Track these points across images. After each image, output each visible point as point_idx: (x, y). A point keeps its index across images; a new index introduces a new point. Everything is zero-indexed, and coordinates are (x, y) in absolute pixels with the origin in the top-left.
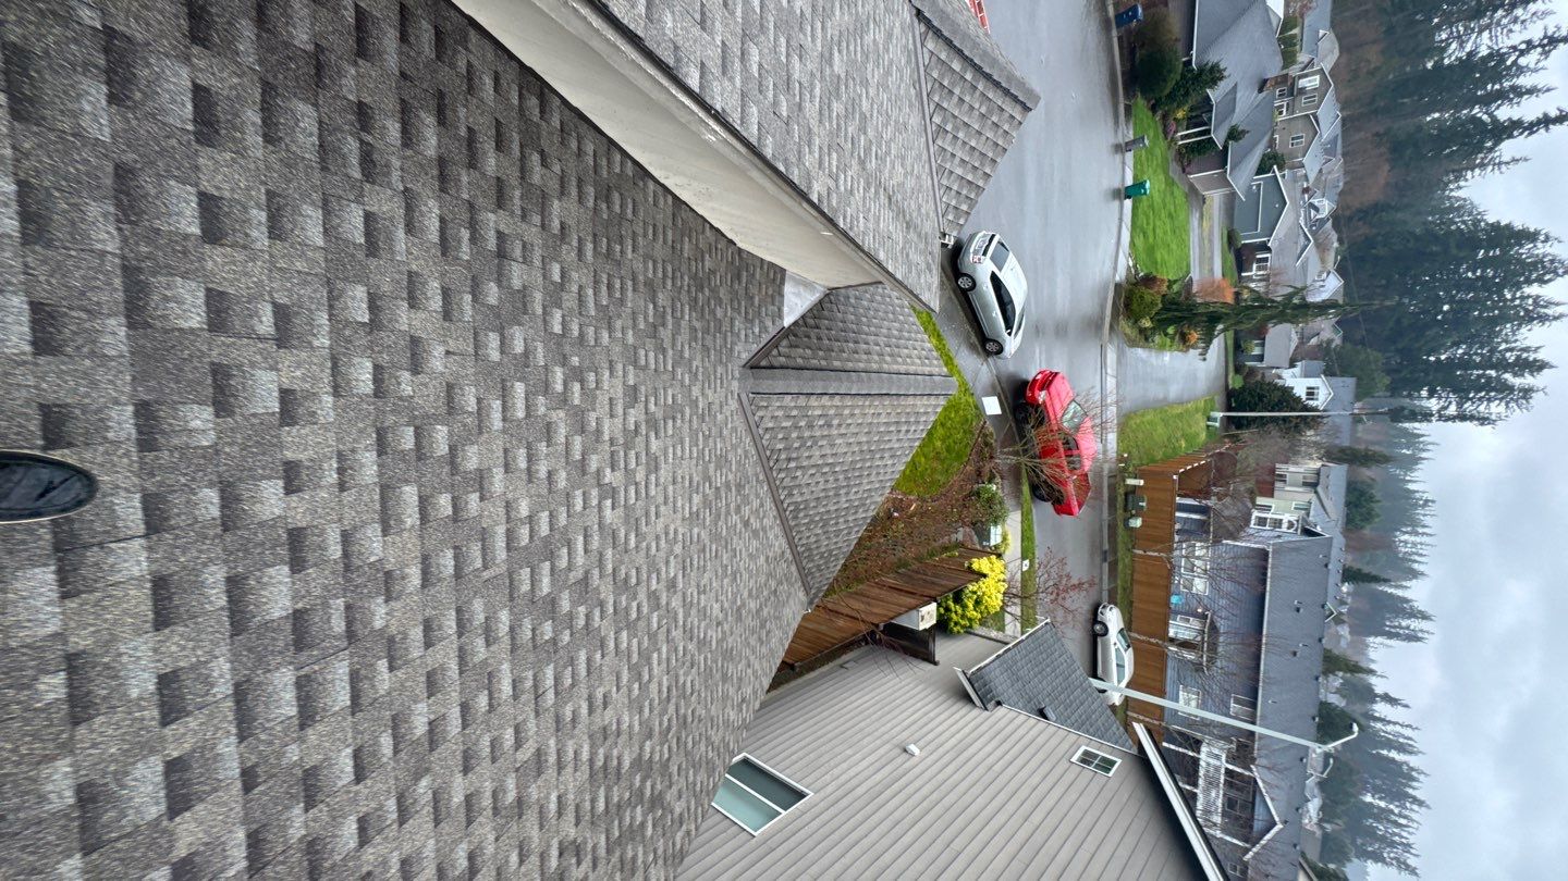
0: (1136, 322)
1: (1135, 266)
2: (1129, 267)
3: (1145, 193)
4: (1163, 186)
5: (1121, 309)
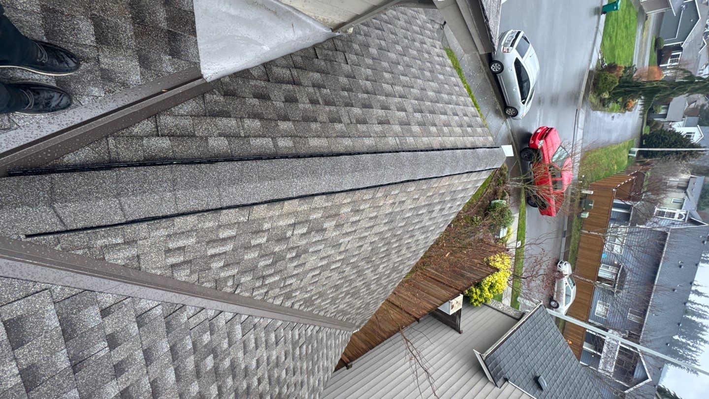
0: (599, 95)
1: (602, 59)
2: (599, 60)
3: (617, 9)
4: (625, 7)
5: (591, 87)
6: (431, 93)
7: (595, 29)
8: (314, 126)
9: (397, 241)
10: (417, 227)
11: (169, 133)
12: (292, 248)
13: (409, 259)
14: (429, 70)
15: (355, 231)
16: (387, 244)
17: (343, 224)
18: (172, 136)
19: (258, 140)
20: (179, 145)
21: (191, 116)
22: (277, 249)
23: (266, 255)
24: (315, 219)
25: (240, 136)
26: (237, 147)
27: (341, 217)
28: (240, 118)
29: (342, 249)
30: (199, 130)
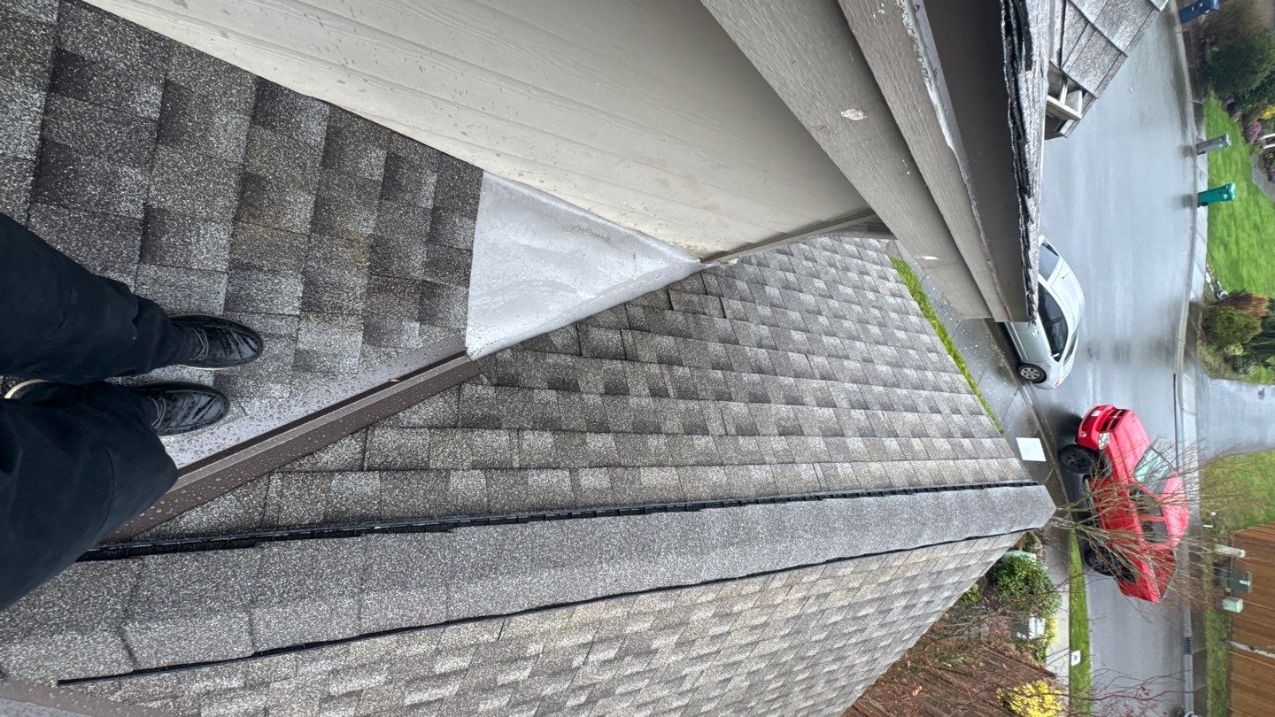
0: (1220, 348)
1: (1214, 283)
2: (1206, 285)
3: (1230, 198)
4: (1245, 194)
5: (1199, 332)
6: (883, 369)
7: (1189, 232)
8: (654, 442)
9: (807, 668)
10: (853, 641)
11: (382, 463)
12: (582, 688)
13: (830, 703)
14: (878, 322)
15: (718, 652)
16: (784, 674)
17: (694, 641)
18: (387, 469)
19: (543, 476)
20: (395, 488)
21: (430, 428)
22: (548, 691)
23: (525, 702)
24: (637, 633)
25: (512, 468)
26: (503, 491)
27: (691, 628)
28: (518, 430)
29: (687, 685)
30: (438, 455)
